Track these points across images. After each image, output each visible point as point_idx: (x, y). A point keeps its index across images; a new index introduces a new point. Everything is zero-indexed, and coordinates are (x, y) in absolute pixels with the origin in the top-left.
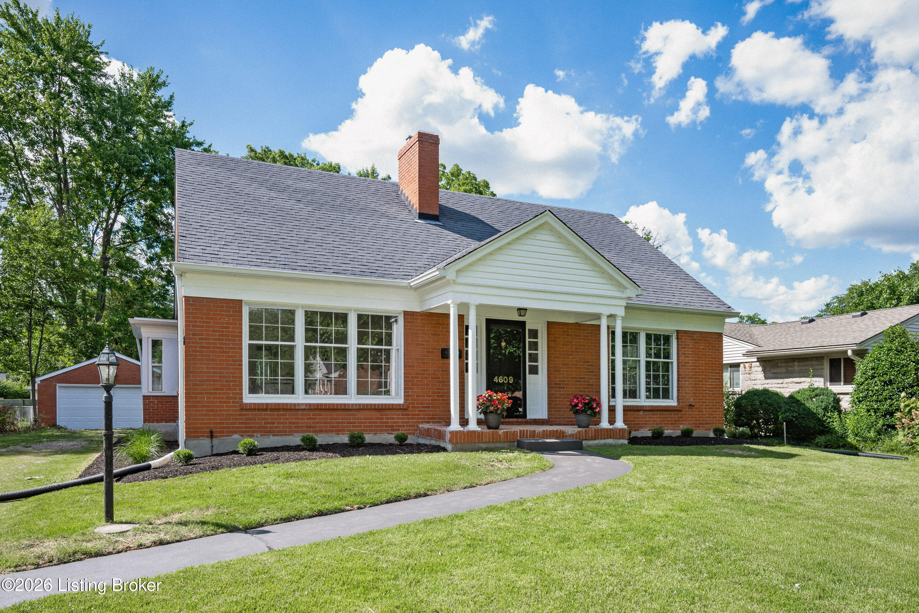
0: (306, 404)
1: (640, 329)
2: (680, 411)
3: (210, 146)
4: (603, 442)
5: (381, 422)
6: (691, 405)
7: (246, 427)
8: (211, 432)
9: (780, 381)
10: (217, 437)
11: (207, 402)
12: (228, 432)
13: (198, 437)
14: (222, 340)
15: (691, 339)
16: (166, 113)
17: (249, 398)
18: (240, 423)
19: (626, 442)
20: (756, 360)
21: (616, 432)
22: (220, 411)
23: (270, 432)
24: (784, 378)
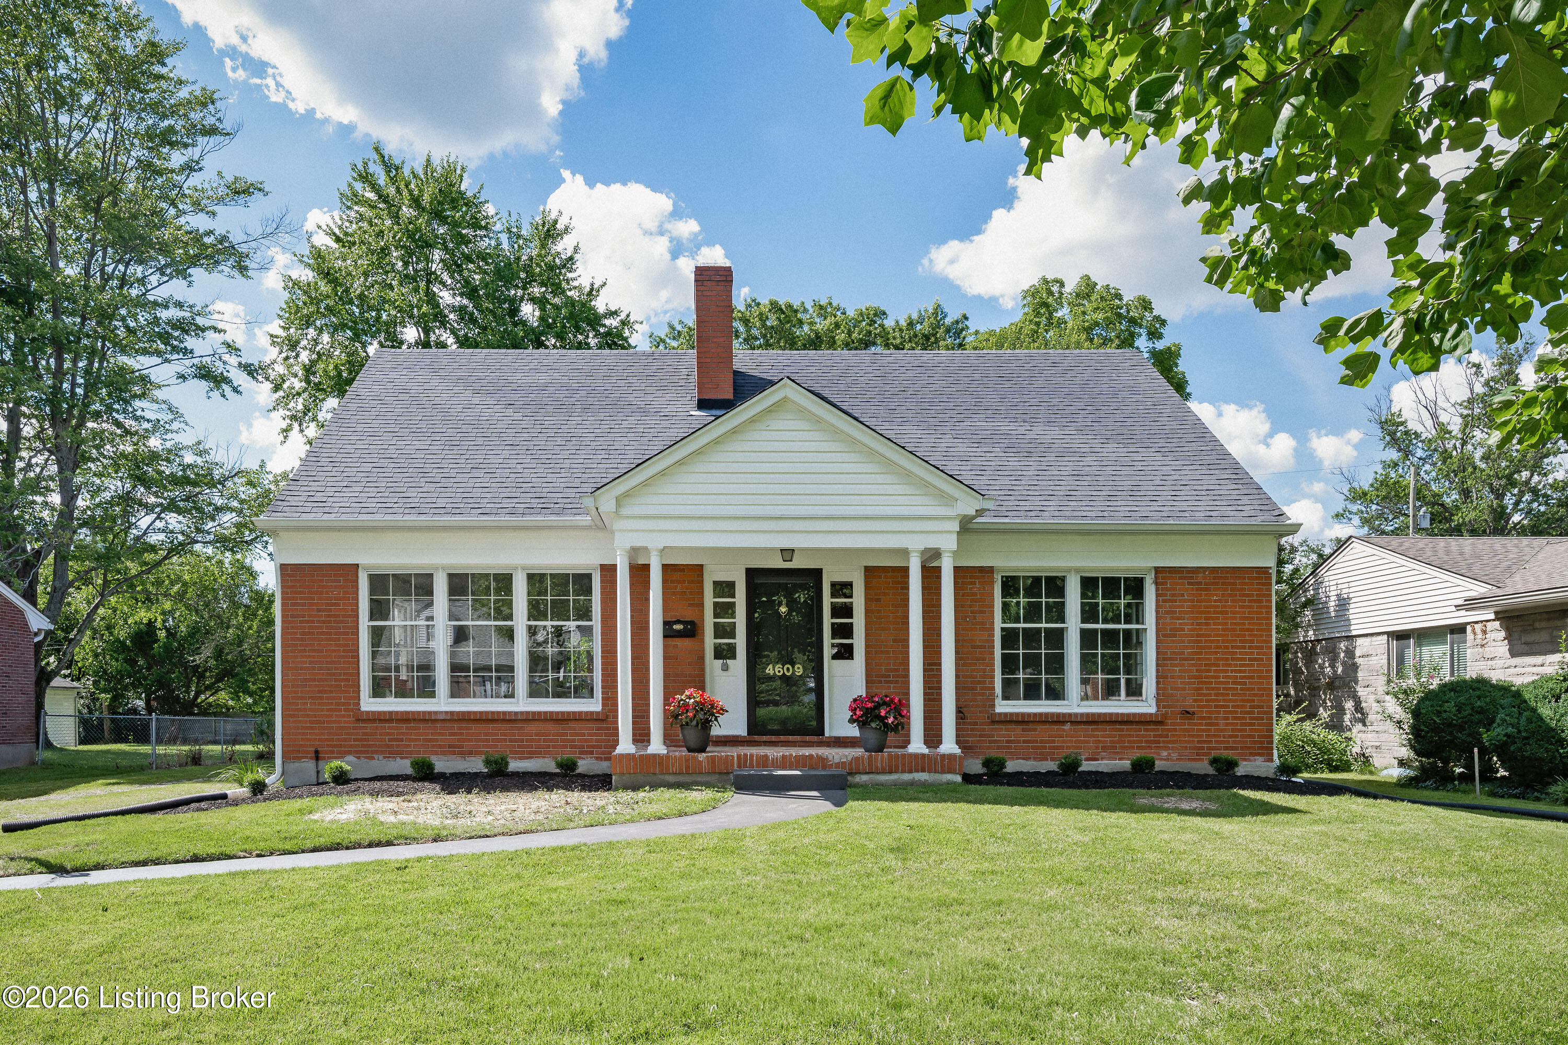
0: (446, 713)
1: (1069, 570)
2: (1161, 723)
3: (628, 316)
4: (906, 777)
5: (562, 741)
6: (1188, 712)
7: (363, 746)
8: (317, 752)
9: (1539, 659)
10: (324, 758)
11: (310, 710)
12: (339, 752)
13: (299, 758)
14: (330, 622)
15: (1189, 584)
16: (570, 275)
17: (369, 704)
18: (355, 740)
19: (959, 779)
20: (1492, 616)
21: (936, 760)
22: (328, 722)
23: (398, 753)
24: (1545, 653)
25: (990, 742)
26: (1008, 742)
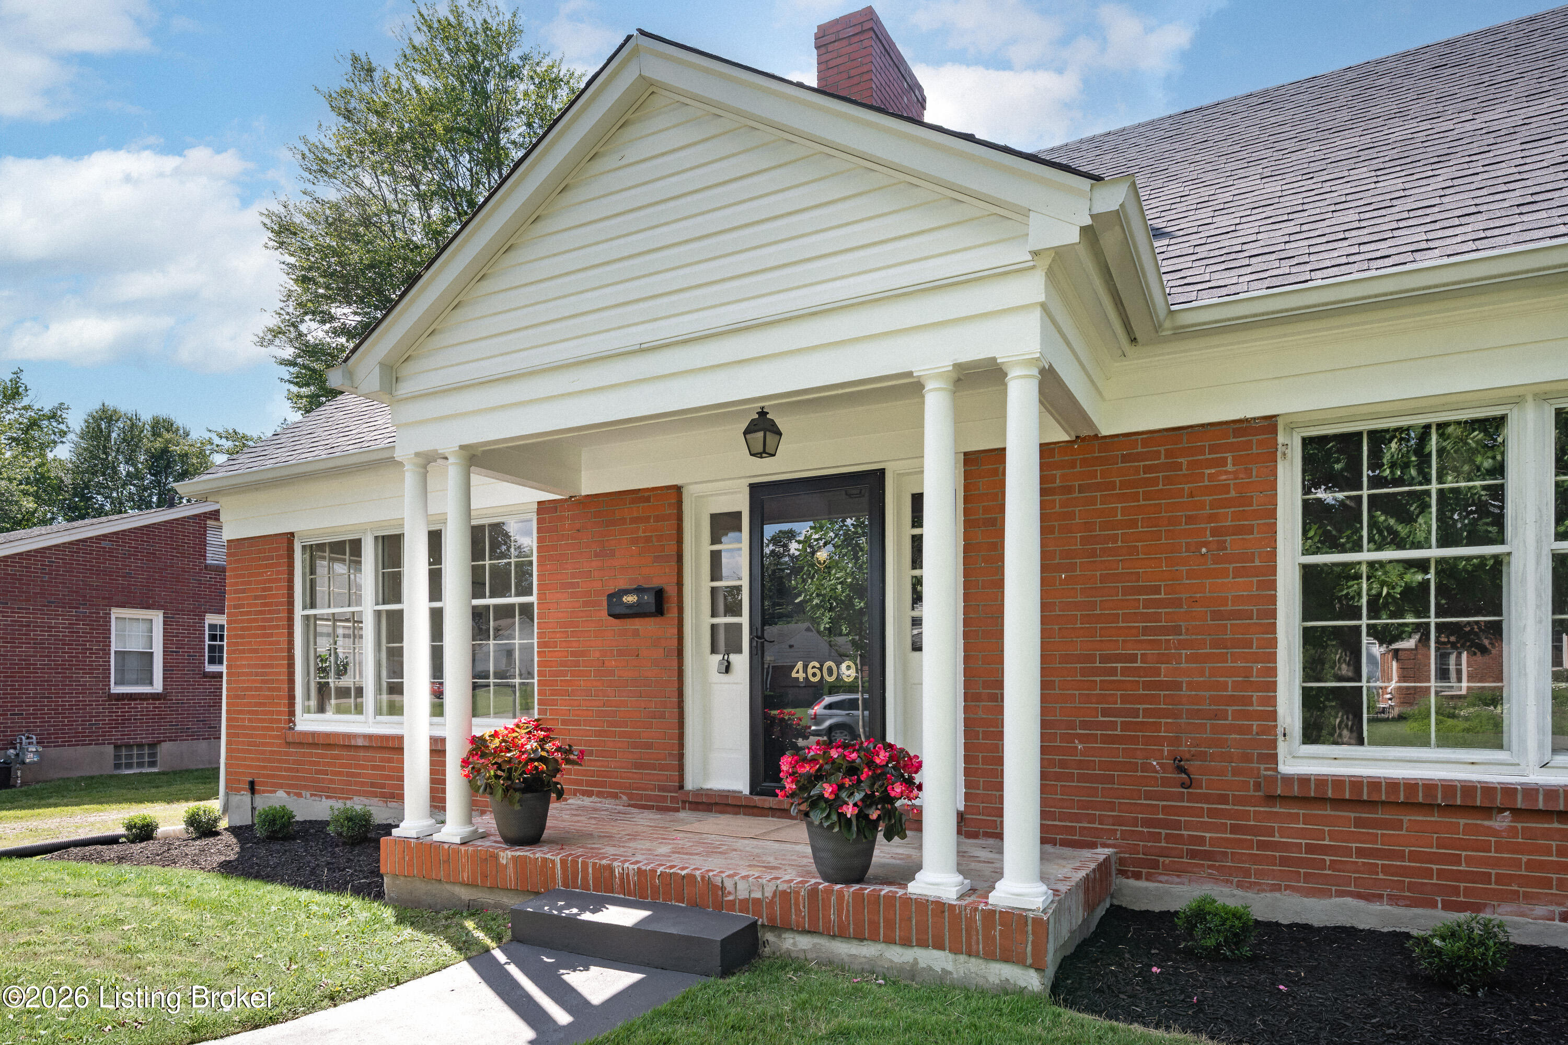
0: (365, 737)
7: (293, 778)
8: (252, 785)
10: (259, 792)
11: (248, 728)
12: (273, 785)
13: (239, 790)
14: (264, 613)
17: (304, 721)
18: (286, 769)
22: (262, 744)
23: (323, 790)
25: (1262, 845)
26: (1310, 849)
